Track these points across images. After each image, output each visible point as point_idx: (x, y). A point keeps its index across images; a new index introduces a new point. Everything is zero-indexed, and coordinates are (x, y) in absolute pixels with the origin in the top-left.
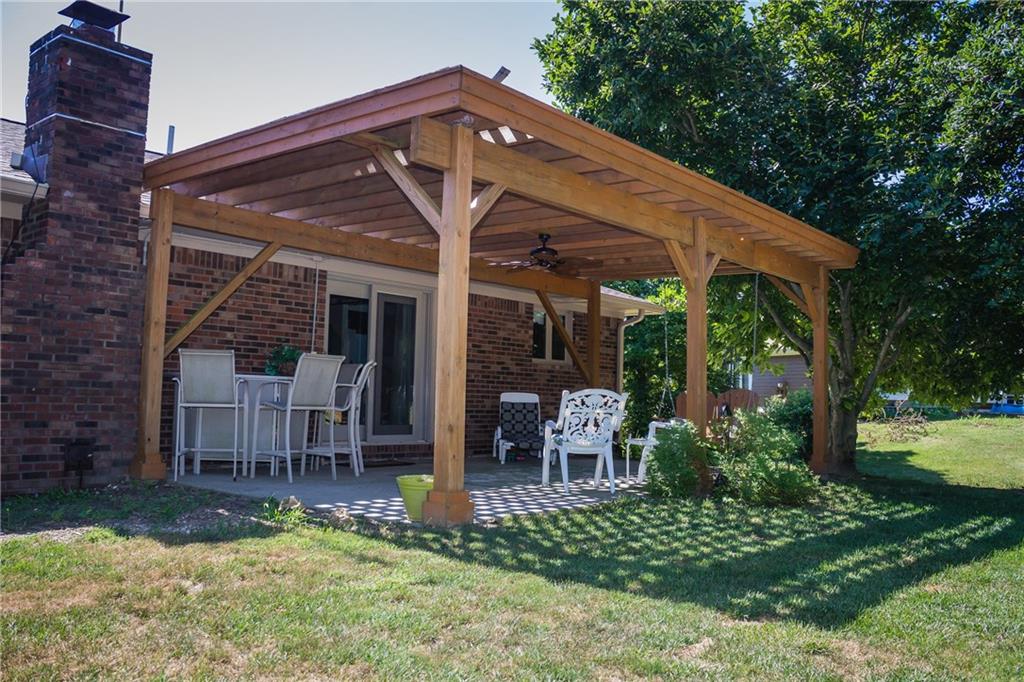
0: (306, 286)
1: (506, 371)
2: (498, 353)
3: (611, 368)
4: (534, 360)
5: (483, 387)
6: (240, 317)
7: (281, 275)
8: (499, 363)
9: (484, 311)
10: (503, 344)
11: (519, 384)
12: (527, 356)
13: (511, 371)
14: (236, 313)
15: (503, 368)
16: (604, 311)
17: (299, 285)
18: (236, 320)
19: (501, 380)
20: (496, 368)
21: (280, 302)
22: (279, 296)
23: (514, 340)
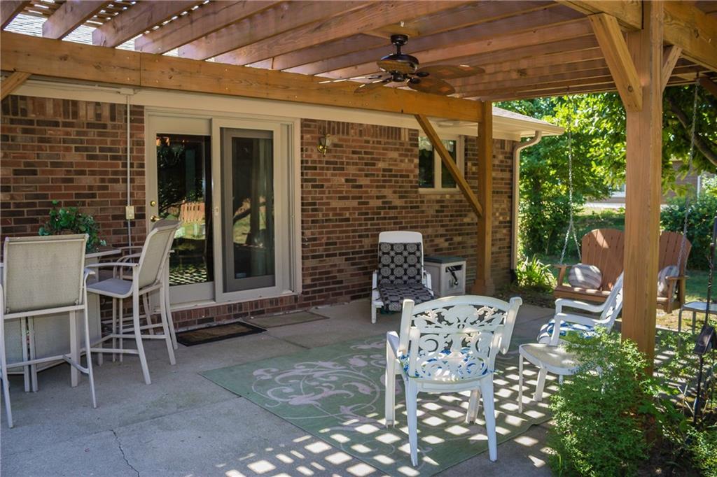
0: (114, 127)
1: (388, 206)
2: (377, 187)
3: (506, 193)
4: (421, 190)
5: (360, 225)
6: (16, 172)
7: (75, 114)
8: (378, 198)
9: (359, 141)
10: (384, 176)
11: (405, 218)
12: (411, 187)
13: (393, 204)
14: (12, 168)
15: (384, 203)
16: (497, 133)
17: (104, 126)
18: (12, 176)
19: (382, 215)
20: (375, 203)
21: (77, 149)
22: (74, 141)
23: (396, 171)
